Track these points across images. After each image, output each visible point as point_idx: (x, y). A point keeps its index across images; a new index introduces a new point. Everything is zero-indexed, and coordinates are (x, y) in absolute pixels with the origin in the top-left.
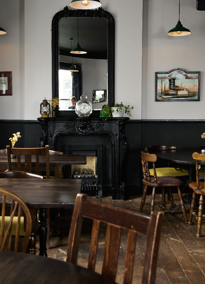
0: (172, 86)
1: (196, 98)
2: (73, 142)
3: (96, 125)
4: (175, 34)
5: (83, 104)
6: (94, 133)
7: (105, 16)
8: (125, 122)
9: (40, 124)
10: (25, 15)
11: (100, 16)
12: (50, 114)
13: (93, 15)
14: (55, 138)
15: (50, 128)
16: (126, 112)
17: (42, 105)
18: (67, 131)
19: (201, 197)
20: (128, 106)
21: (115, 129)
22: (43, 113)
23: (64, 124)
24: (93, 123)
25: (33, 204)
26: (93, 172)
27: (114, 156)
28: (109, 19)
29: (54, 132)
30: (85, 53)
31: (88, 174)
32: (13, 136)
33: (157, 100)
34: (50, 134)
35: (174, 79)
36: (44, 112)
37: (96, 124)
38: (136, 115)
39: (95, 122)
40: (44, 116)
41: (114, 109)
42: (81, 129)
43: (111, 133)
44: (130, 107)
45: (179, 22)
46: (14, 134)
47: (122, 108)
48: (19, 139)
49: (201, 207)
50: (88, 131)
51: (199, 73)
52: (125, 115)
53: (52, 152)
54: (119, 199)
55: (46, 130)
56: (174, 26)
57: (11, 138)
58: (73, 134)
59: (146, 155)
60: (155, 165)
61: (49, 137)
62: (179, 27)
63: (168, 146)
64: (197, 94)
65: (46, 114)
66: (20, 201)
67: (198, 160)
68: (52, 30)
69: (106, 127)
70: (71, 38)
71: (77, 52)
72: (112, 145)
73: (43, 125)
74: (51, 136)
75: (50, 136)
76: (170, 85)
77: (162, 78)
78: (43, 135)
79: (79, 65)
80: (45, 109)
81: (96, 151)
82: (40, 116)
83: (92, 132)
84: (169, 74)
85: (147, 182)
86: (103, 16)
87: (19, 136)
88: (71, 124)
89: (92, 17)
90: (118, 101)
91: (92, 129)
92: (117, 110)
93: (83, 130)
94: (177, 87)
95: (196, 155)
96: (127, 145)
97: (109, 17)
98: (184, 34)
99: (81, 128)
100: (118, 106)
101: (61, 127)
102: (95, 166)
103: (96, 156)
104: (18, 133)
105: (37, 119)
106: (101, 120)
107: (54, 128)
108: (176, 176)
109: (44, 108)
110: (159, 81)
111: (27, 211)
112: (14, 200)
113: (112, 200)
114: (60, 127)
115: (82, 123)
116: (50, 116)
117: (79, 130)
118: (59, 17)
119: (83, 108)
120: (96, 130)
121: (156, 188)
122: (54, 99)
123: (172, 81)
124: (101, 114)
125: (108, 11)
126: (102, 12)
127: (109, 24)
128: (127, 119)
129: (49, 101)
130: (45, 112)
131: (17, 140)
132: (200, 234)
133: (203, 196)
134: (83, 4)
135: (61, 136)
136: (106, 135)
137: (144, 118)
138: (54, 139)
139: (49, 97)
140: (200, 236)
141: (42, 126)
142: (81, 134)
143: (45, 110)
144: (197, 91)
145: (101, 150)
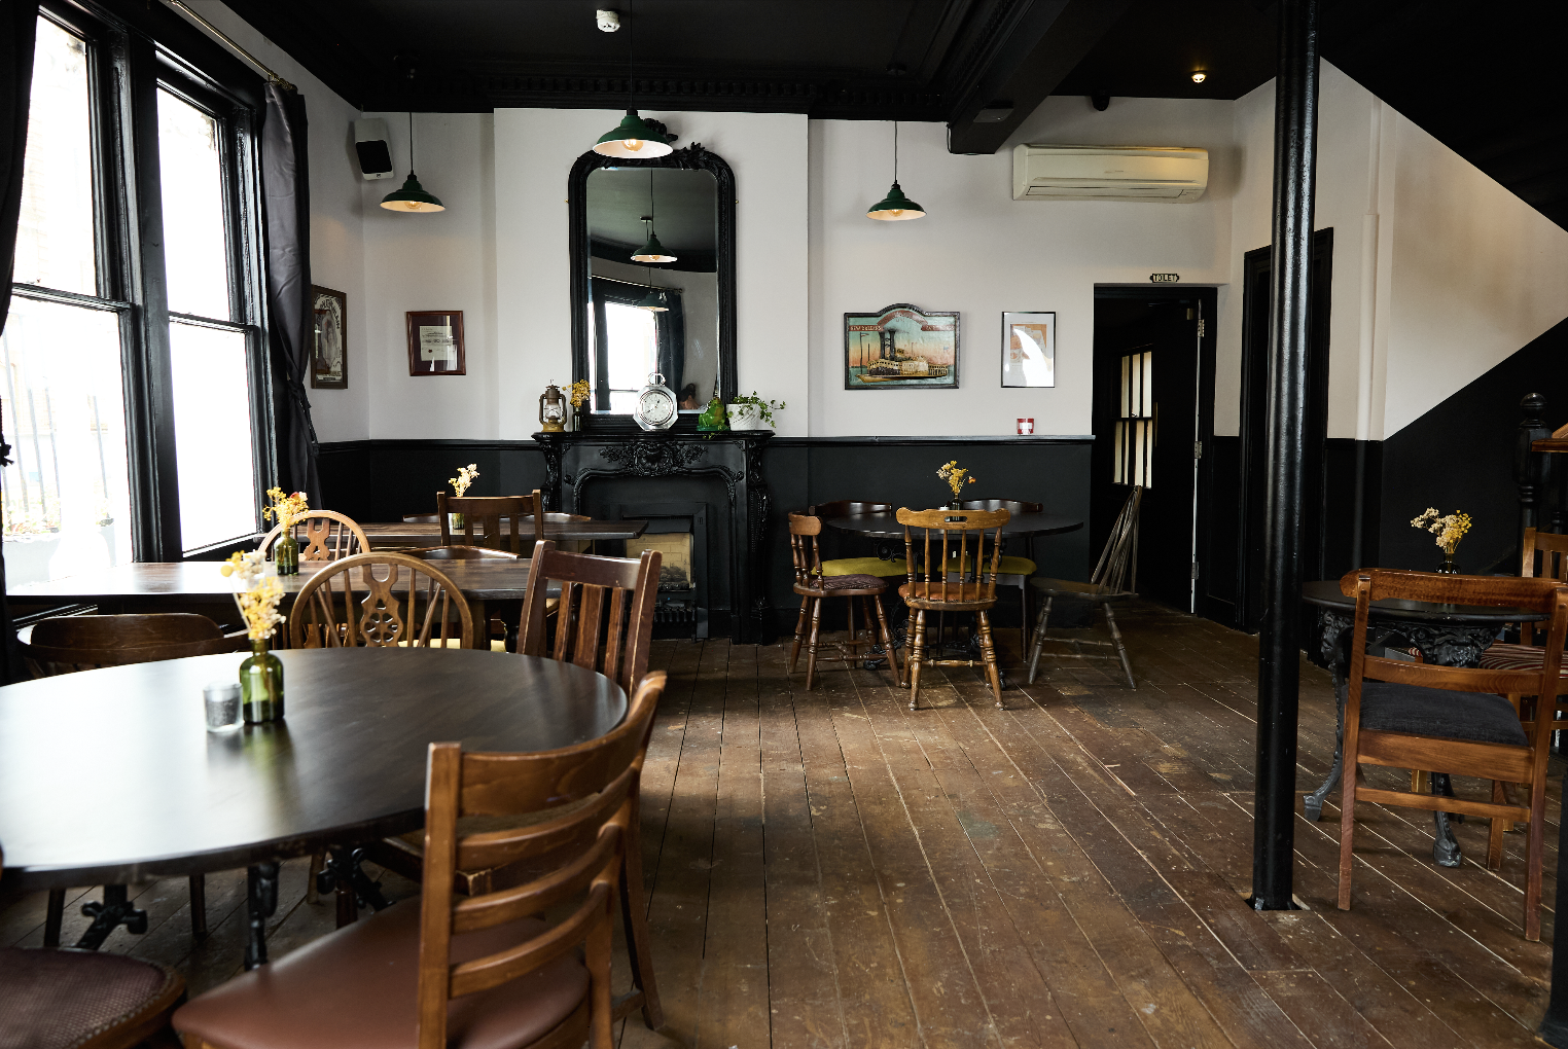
0: (888, 349)
1: (949, 380)
2: (629, 496)
3: (689, 452)
4: (887, 215)
5: (654, 395)
6: (683, 472)
7: (708, 165)
8: (762, 443)
9: (541, 450)
10: (497, 162)
11: (697, 167)
12: (565, 422)
13: (678, 163)
14: (580, 485)
15: (567, 461)
16: (762, 417)
17: (545, 401)
18: (612, 468)
19: (921, 614)
20: (772, 402)
21: (736, 460)
22: (547, 420)
23: (603, 449)
24: (678, 447)
25: (477, 593)
26: (683, 574)
27: (737, 529)
28: (720, 174)
29: (577, 469)
30: (674, 259)
31: (672, 580)
32: (459, 474)
33: (848, 387)
34: (567, 476)
35: (892, 332)
36: (550, 419)
37: (686, 447)
38: (792, 425)
39: (685, 444)
40: (551, 429)
41: (733, 408)
42: (648, 462)
43: (728, 471)
44: (779, 402)
45: (896, 187)
46: (462, 470)
47: (754, 406)
48: (473, 480)
49: (920, 639)
50: (667, 464)
51: (955, 315)
52: (764, 426)
53: (566, 518)
54: (748, 643)
55: (557, 467)
56: (883, 194)
57: (454, 480)
58: (626, 477)
59: (797, 520)
60: (818, 542)
61: (563, 483)
62: (897, 200)
63: (867, 504)
64: (952, 369)
65: (556, 423)
66: (445, 582)
67: (909, 526)
68: (570, 202)
69: (711, 455)
70: (645, 215)
71: (650, 259)
72: (731, 504)
73: (547, 452)
74: (570, 481)
75: (566, 482)
76: (883, 346)
77: (862, 328)
78: (548, 478)
79: (676, 293)
80: (553, 411)
81: (690, 518)
82: (540, 428)
83: (676, 468)
84: (880, 318)
85: (802, 588)
86: (703, 165)
87: (475, 474)
88: (621, 448)
89: (674, 167)
90: (745, 389)
91: (678, 463)
92: (741, 413)
93: (653, 464)
94: (902, 352)
95: (904, 513)
96: (770, 503)
97: (720, 169)
98: (909, 215)
99: (648, 459)
100: (745, 400)
101: (596, 456)
102: (688, 560)
103: (692, 532)
104: (472, 467)
105: (533, 436)
106: (699, 437)
107: (577, 460)
108: (882, 575)
109: (550, 407)
110: (853, 335)
111: (462, 604)
112: (433, 581)
113: (732, 646)
114: (592, 458)
115: (652, 446)
116: (567, 428)
117: (640, 464)
118: (588, 167)
119: (653, 406)
120: (686, 465)
121: (823, 600)
122: (577, 385)
123: (888, 336)
124: (702, 423)
125: (716, 152)
126: (701, 154)
127: (720, 188)
128: (768, 434)
129: (564, 389)
130: (554, 419)
131: (469, 484)
132: (916, 702)
133: (925, 612)
134: (625, 145)
135: (594, 479)
136: (715, 477)
137: (817, 433)
138: (578, 487)
139: (564, 379)
140: (916, 709)
141: (546, 456)
142: (648, 477)
143: (551, 414)
144: (951, 361)
145: (704, 518)
